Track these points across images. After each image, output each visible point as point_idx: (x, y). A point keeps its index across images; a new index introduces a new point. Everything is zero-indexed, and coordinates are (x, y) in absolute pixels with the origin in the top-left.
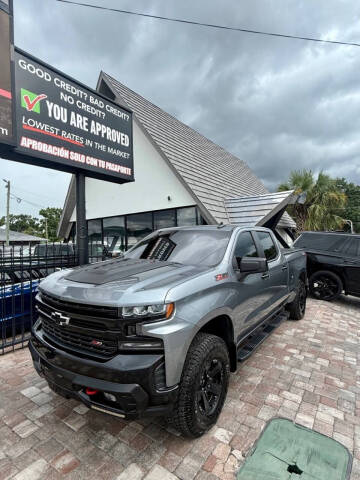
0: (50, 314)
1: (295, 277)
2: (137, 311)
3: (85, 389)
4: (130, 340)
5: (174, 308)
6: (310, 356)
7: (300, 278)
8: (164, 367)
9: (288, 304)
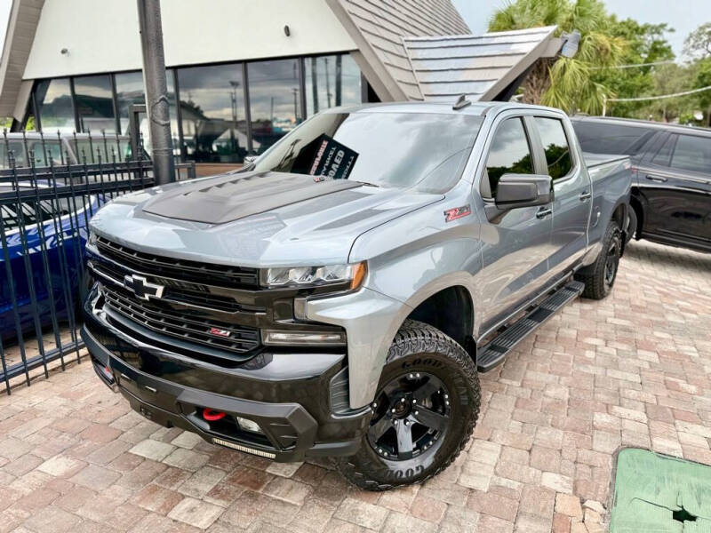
0: (122, 279)
1: (604, 216)
2: (296, 277)
3: (201, 411)
4: (284, 329)
5: (366, 270)
6: (624, 347)
7: (614, 217)
8: (346, 375)
9: (583, 269)
